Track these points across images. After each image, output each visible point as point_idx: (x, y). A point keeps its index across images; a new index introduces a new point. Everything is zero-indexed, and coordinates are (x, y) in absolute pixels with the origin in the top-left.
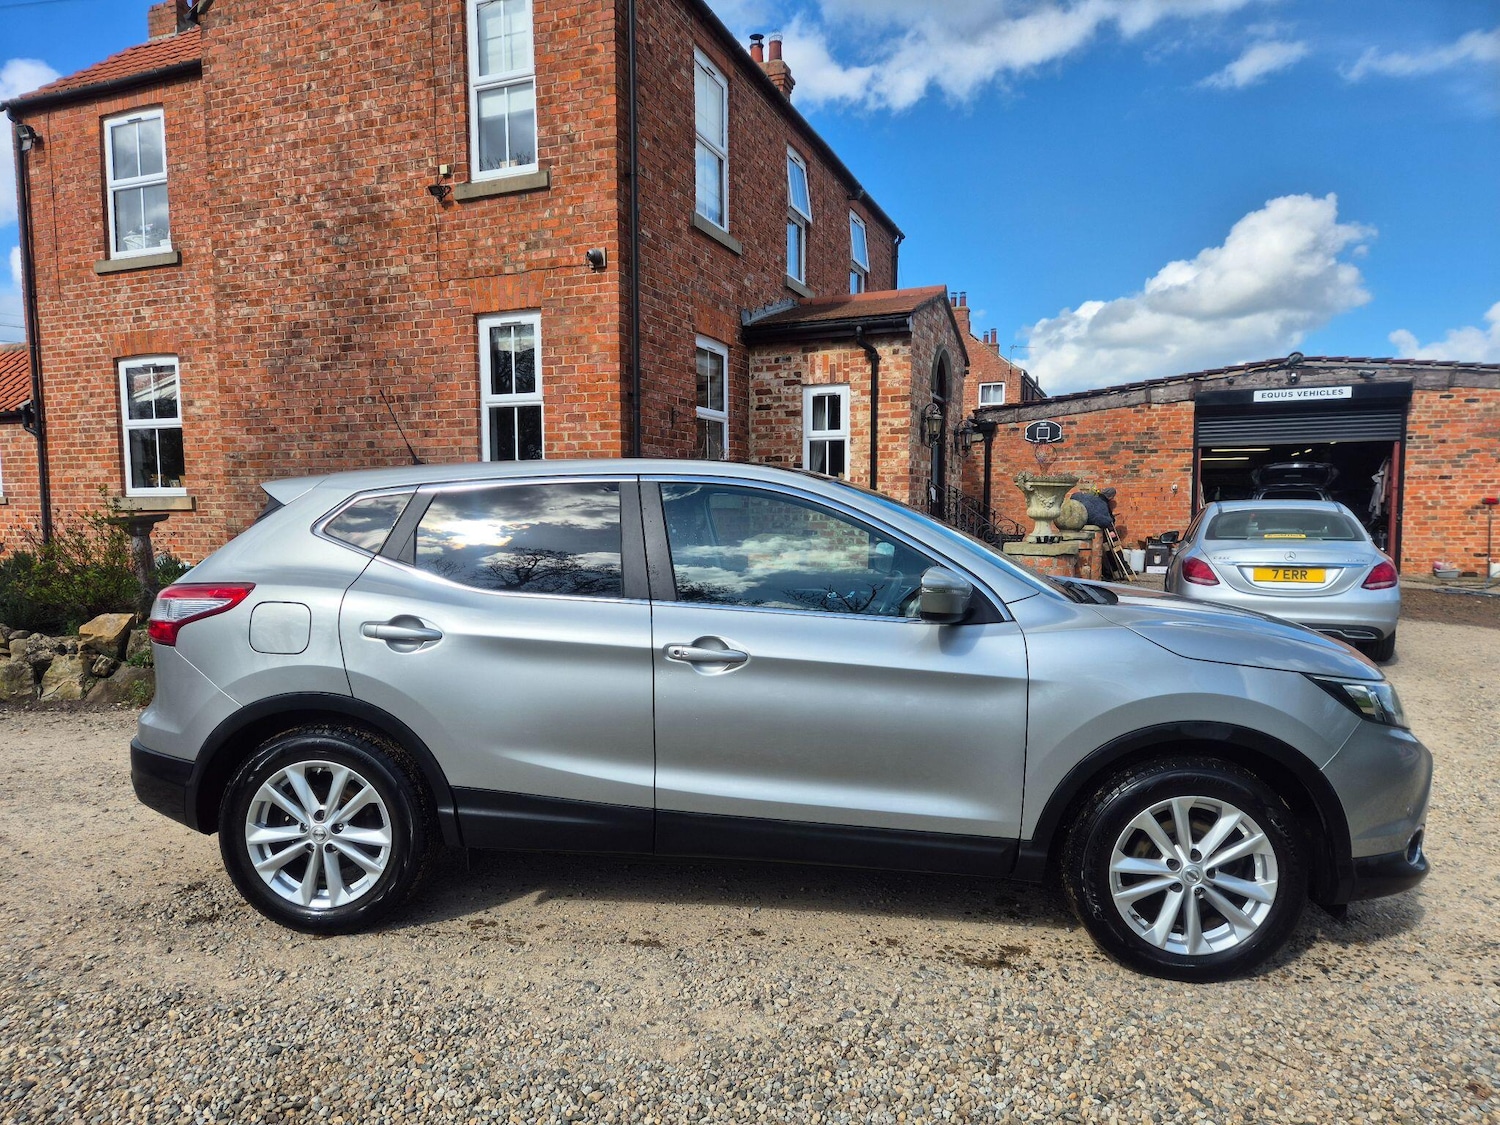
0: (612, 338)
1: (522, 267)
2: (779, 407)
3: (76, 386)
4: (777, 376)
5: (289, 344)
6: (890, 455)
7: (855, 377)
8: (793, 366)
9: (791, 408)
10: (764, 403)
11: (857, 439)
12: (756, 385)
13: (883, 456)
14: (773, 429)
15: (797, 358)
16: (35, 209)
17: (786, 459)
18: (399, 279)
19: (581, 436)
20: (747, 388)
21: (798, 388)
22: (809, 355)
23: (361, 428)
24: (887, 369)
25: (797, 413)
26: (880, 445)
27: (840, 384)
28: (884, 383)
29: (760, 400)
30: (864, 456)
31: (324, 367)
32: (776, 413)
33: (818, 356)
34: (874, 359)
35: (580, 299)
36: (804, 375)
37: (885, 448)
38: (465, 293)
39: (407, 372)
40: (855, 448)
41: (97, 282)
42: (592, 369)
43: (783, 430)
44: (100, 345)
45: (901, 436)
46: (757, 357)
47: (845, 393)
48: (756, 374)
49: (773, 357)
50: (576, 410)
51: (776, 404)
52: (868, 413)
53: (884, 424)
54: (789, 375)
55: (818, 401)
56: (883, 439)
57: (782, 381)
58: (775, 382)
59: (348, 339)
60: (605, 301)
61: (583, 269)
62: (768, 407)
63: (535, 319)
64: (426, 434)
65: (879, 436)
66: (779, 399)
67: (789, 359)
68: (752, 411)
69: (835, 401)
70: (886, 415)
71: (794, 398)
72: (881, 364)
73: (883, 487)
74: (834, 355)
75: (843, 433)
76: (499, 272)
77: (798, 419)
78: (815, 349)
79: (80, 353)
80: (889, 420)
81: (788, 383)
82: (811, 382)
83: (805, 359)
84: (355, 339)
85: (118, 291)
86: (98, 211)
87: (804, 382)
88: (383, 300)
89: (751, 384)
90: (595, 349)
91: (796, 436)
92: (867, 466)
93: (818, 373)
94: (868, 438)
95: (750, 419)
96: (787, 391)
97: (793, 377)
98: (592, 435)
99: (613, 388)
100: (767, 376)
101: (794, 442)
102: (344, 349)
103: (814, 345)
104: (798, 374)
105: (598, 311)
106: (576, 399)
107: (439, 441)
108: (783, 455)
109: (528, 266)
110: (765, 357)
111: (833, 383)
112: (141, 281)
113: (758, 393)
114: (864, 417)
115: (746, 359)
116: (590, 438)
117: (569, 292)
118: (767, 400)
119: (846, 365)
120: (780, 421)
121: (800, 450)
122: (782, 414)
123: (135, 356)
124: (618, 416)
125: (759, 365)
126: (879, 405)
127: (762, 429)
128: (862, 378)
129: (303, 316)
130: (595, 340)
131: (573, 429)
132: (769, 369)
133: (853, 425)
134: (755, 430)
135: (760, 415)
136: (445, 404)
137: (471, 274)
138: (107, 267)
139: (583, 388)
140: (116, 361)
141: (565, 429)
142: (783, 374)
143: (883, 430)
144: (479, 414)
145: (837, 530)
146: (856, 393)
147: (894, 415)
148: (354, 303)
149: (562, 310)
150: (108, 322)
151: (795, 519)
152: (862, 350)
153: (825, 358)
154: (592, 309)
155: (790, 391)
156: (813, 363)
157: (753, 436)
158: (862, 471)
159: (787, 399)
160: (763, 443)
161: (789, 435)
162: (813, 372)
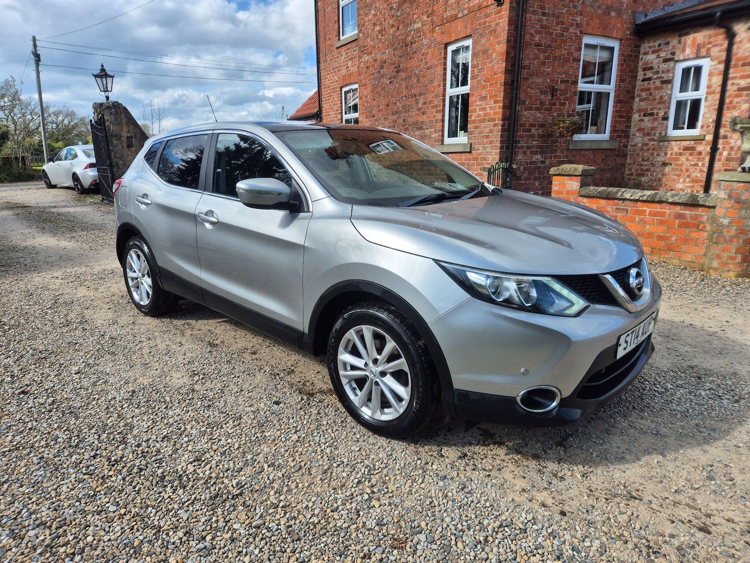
0: (502, 47)
1: (466, 12)
2: (657, 78)
3: (330, 101)
4: (658, 57)
5: (380, 72)
6: (734, 108)
7: (715, 51)
8: (670, 48)
9: (665, 78)
10: (647, 76)
11: (710, 97)
12: (643, 64)
13: (728, 109)
14: (651, 94)
15: (674, 41)
16: (320, 21)
17: (658, 114)
18: (418, 30)
19: (485, 109)
20: (636, 67)
21: (672, 64)
22: (683, 38)
23: (401, 112)
24: (741, 42)
25: (669, 82)
26: (727, 101)
27: (704, 57)
28: (736, 54)
29: (645, 75)
30: (714, 109)
31: (391, 83)
32: (654, 83)
33: (689, 39)
34: (731, 36)
35: (490, 26)
36: (677, 54)
37: (731, 102)
38: (442, 33)
39: (418, 81)
40: (708, 103)
41: (336, 51)
42: (492, 68)
43: (657, 94)
44: (337, 81)
45: (745, 93)
46: (646, 45)
47: (706, 64)
48: (644, 57)
49: (657, 44)
50: (484, 93)
51: (655, 77)
52: (721, 77)
53: (733, 84)
54: (666, 55)
55: (686, 72)
56: (730, 96)
57: (661, 60)
58: (656, 61)
59: (399, 66)
60: (501, 25)
61: (493, 7)
62: (650, 79)
63: (469, 42)
64: (424, 113)
65: (728, 94)
66: (658, 72)
67: (668, 43)
68: (639, 83)
69: (698, 70)
70: (734, 78)
71: (668, 71)
72: (737, 39)
73: (725, 131)
74: (700, 36)
75: (701, 94)
76: (456, 18)
77: (669, 86)
78: (687, 34)
79: (332, 86)
80: (736, 81)
81: (666, 60)
82: (682, 58)
83: (680, 42)
84: (401, 66)
85: (341, 55)
86: (336, 18)
87: (676, 59)
88: (411, 43)
89: (640, 64)
90: (494, 55)
91: (666, 98)
92: (714, 117)
93: (688, 51)
94: (718, 96)
95: (637, 88)
96: (664, 66)
97: (669, 56)
98: (490, 107)
99: (501, 78)
100: (651, 57)
101: (664, 102)
102: (398, 72)
103: (688, 30)
104: (673, 54)
105: (498, 32)
106: (484, 87)
107: (428, 117)
108: (655, 111)
109: (468, 11)
110: (651, 44)
111: (698, 57)
112: (348, 49)
113: (644, 69)
114: (717, 80)
115: (638, 47)
116: (488, 110)
117: (485, 23)
118: (649, 74)
119: (709, 43)
120: (657, 88)
121: (669, 108)
122: (658, 83)
123: (346, 85)
124: (502, 95)
125: (647, 50)
126: (731, 71)
127: (644, 94)
128: (720, 51)
129: (385, 57)
130: (494, 50)
131: (481, 105)
132: (653, 52)
133: (709, 87)
134: (639, 96)
135: (643, 85)
136: (430, 96)
137: (445, 22)
138: (339, 44)
139: (487, 80)
140: (341, 88)
141: (478, 105)
142: (663, 54)
143: (731, 88)
144: (444, 100)
145: (686, 163)
146: (714, 63)
147: (742, 77)
148: (402, 47)
149: (481, 34)
150: (339, 70)
151: (658, 155)
152: (722, 30)
153: (695, 39)
154: (495, 30)
155: (666, 66)
156: (685, 44)
157: (637, 100)
158: (711, 120)
159: (663, 72)
160: (643, 105)
161: (661, 98)
162: (684, 50)
